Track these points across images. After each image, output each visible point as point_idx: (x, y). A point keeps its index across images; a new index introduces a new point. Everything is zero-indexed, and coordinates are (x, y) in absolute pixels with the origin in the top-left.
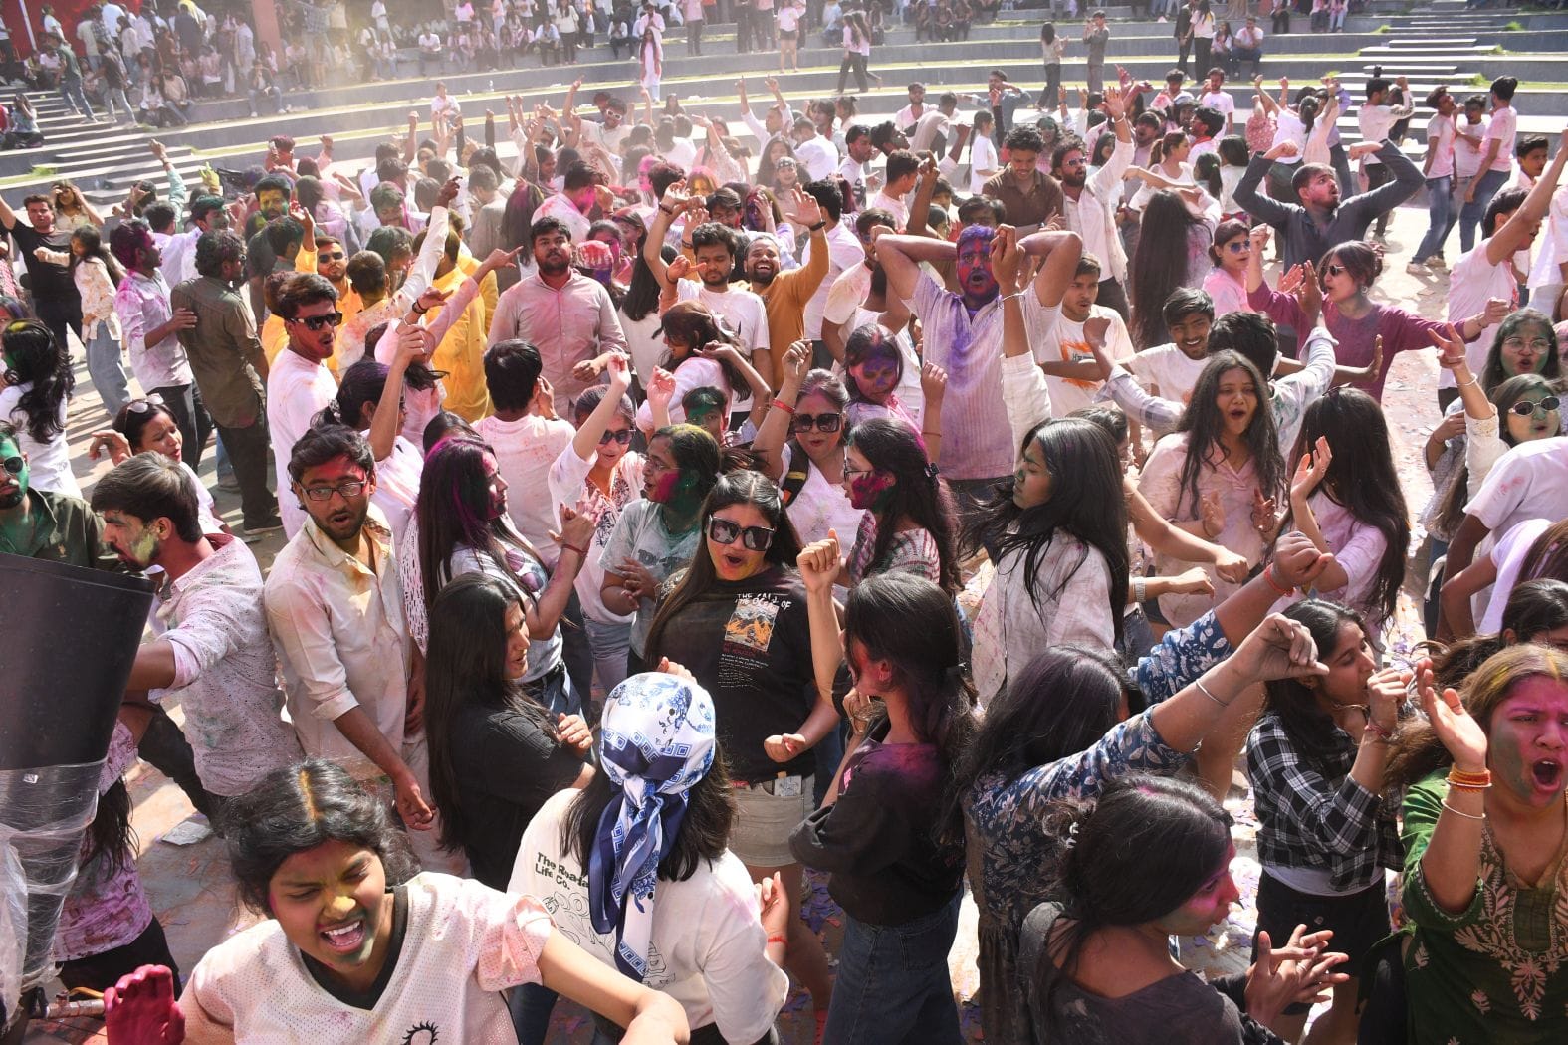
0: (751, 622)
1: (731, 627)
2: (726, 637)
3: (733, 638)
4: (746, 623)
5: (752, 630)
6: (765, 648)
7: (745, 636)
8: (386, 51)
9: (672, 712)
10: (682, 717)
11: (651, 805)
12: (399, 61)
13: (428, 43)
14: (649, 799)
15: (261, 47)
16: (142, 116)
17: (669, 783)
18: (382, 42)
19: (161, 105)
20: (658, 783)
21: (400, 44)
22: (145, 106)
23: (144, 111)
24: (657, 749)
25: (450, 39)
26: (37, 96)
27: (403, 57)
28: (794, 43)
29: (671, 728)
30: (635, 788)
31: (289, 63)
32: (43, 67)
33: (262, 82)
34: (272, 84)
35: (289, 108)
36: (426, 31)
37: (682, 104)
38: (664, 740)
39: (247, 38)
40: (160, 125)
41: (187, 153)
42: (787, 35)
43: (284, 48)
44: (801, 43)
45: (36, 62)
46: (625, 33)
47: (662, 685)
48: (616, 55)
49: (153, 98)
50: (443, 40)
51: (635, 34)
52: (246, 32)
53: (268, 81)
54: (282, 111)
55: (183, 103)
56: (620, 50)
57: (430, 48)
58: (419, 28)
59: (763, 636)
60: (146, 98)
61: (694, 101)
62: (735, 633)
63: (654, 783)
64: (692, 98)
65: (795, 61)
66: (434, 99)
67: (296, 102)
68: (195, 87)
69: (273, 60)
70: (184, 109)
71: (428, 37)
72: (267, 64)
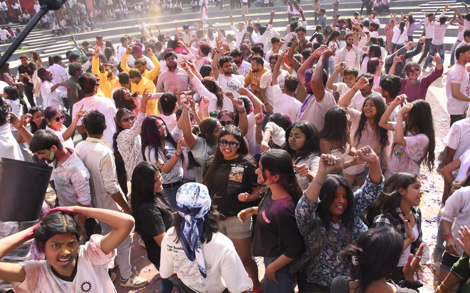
0: (237, 174)
1: (231, 176)
2: (230, 179)
3: (232, 179)
4: (235, 174)
5: (237, 176)
6: (241, 181)
7: (235, 178)
8: (125, 11)
9: (195, 194)
10: (198, 195)
11: (193, 222)
12: (129, 14)
13: (138, 9)
14: (193, 221)
15: (88, 10)
16: (53, 32)
17: (197, 215)
18: (124, 8)
19: (59, 28)
20: (194, 216)
21: (129, 9)
22: (54, 29)
23: (54, 30)
24: (192, 205)
25: (144, 7)
26: (23, 27)
27: (130, 13)
28: (247, 6)
29: (195, 199)
30: (188, 218)
31: (96, 15)
32: (24, 18)
33: (88, 21)
34: (91, 22)
35: (96, 28)
36: (137, 5)
37: (214, 25)
38: (194, 202)
39: (84, 8)
40: (59, 34)
41: (66, 42)
42: (245, 4)
43: (95, 11)
44: (249, 6)
45: (22, 16)
46: (196, 4)
47: (191, 186)
48: (194, 11)
49: (56, 26)
50: (142, 7)
51: (199, 4)
52: (84, 6)
53: (90, 21)
54: (94, 30)
55: (65, 28)
56: (195, 9)
57: (138, 10)
58: (134, 4)
59: (240, 178)
60: (54, 26)
61: (217, 24)
62: (232, 177)
63: (193, 216)
64: (217, 23)
65: (248, 12)
66: (139, 25)
67: (99, 27)
68: (68, 23)
69: (91, 15)
70: (65, 29)
71: (138, 7)
72: (90, 16)
